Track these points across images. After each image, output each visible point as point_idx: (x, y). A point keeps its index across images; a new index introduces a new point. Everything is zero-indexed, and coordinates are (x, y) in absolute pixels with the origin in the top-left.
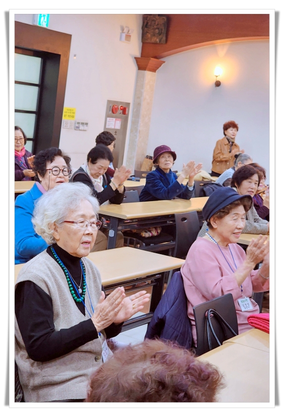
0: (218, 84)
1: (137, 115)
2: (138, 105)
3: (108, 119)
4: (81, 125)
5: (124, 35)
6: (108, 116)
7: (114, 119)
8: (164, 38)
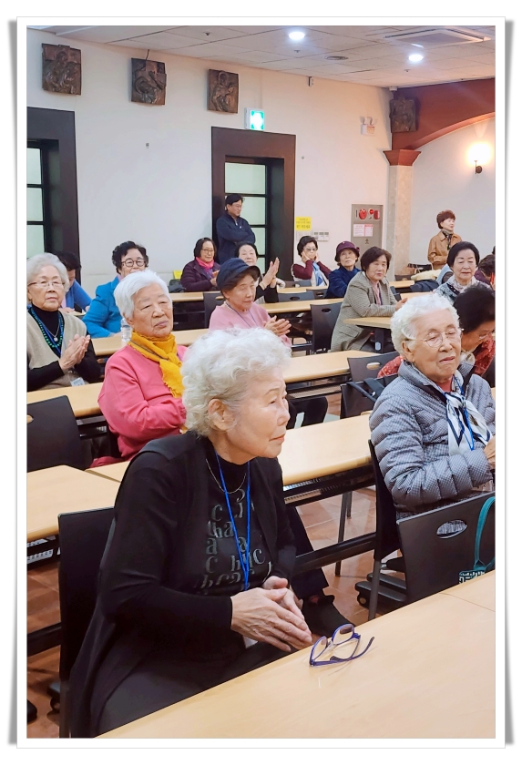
0: (479, 170)
1: (392, 219)
2: (392, 206)
3: (355, 226)
4: (319, 236)
5: (365, 127)
6: (354, 222)
7: (363, 225)
8: (414, 125)
